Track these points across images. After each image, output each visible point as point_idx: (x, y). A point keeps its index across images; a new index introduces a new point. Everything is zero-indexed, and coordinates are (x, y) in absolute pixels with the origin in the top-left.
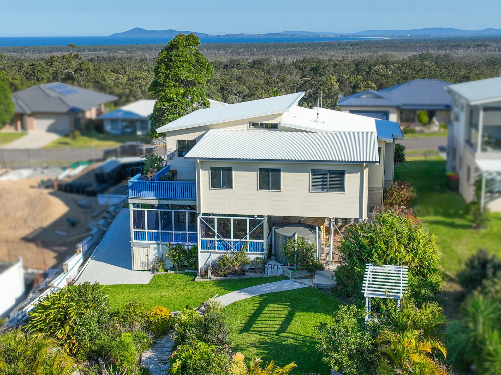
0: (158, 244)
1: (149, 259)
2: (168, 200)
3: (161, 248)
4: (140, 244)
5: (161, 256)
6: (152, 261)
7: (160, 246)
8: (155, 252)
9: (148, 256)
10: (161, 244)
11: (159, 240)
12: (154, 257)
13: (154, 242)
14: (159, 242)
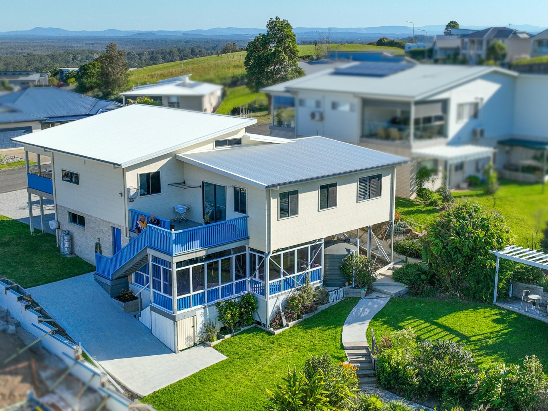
0: (205, 308)
1: (196, 330)
2: (216, 247)
3: (208, 312)
4: (185, 314)
5: (209, 321)
6: (198, 331)
7: (207, 308)
8: (201, 318)
9: (193, 326)
10: (208, 307)
11: (205, 303)
12: (201, 326)
13: (200, 306)
14: (206, 304)
